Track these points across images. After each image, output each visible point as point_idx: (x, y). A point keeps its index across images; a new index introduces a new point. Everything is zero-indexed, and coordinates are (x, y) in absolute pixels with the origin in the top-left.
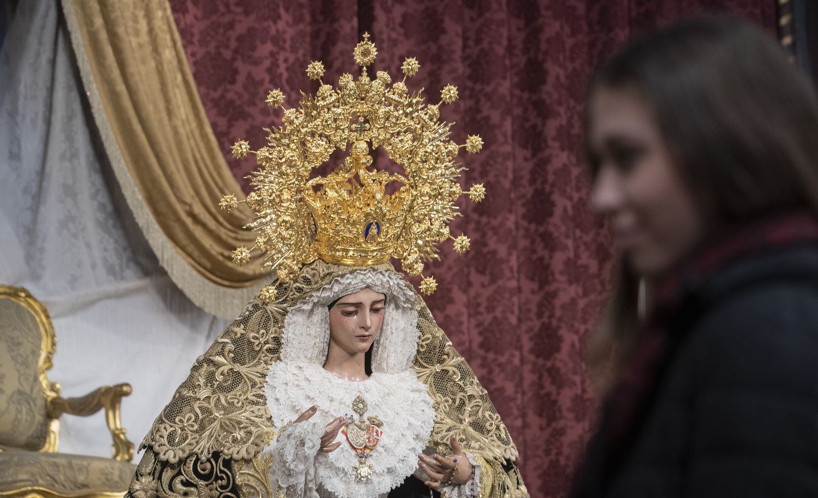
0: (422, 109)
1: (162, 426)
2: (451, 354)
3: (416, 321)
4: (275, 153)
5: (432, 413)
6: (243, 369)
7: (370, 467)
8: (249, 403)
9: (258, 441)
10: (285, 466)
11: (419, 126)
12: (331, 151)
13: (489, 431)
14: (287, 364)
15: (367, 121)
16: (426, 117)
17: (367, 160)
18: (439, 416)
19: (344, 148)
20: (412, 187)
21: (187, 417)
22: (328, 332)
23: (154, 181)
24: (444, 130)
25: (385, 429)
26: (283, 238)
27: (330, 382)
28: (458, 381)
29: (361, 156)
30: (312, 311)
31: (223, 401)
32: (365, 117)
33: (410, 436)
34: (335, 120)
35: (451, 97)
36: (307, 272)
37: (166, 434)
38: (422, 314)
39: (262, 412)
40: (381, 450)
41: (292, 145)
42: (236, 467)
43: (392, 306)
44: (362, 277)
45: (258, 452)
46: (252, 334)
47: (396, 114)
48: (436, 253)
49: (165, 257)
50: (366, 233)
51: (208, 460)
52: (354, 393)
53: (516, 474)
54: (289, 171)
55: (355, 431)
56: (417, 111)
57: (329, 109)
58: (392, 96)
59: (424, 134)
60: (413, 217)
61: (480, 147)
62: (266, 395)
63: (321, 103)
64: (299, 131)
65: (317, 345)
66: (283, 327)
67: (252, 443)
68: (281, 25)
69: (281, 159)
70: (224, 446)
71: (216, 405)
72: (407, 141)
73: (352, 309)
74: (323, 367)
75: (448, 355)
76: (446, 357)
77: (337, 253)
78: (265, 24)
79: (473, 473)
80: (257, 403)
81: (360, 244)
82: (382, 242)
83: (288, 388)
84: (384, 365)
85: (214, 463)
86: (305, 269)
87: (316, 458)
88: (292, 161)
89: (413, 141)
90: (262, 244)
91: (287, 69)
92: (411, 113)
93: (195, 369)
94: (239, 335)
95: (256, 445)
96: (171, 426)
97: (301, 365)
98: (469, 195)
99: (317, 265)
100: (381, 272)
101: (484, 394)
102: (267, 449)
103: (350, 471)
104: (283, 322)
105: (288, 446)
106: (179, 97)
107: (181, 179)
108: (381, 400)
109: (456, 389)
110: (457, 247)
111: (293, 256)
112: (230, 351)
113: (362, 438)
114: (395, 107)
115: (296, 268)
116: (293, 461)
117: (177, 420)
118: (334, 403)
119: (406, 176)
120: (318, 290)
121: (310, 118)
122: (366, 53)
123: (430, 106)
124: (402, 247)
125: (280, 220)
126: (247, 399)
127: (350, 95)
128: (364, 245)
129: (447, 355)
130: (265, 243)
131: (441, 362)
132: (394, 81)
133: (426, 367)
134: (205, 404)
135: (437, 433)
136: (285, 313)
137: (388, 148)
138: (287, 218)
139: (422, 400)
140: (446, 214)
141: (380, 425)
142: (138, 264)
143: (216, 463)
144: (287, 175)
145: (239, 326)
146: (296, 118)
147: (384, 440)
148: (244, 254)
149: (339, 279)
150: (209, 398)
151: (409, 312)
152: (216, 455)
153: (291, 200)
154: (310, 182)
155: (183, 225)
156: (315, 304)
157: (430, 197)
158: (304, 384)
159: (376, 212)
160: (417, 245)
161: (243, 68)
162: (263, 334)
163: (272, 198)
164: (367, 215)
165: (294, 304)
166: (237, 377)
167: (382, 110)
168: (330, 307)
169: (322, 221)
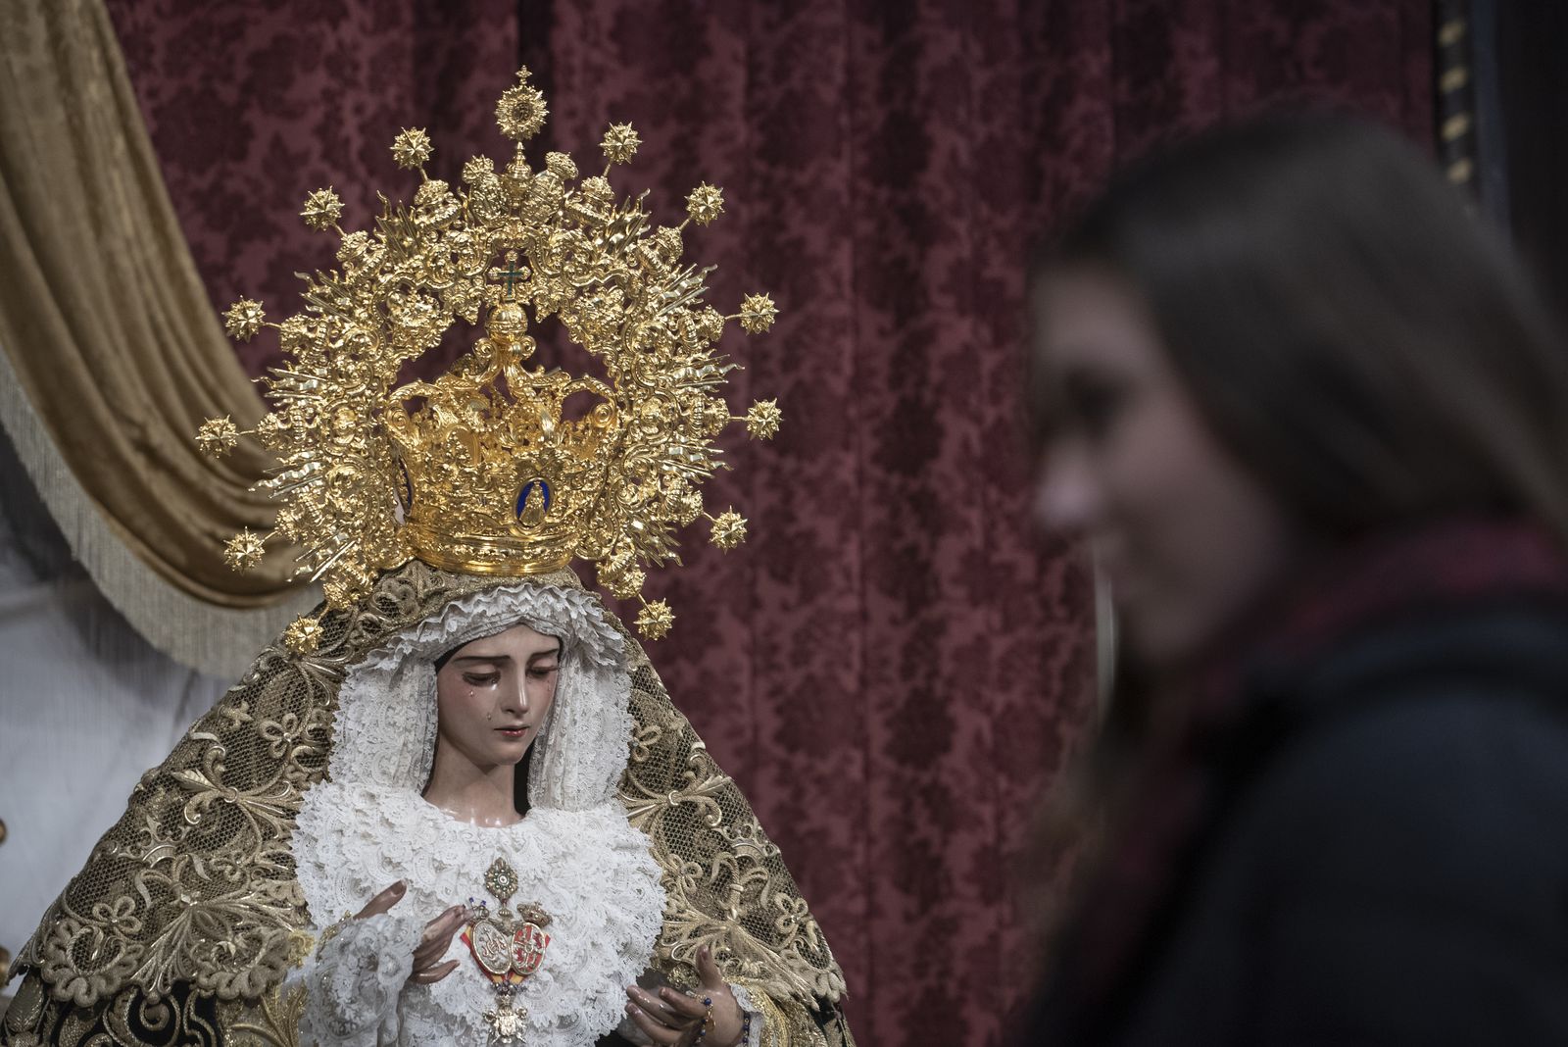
0: (644, 236)
1: (62, 925)
2: (704, 769)
3: (627, 695)
4: (322, 329)
5: (658, 897)
6: (245, 799)
7: (521, 1015)
8: (258, 873)
9: (275, 958)
10: (333, 1013)
11: (638, 273)
12: (445, 324)
13: (782, 937)
14: (342, 787)
15: (523, 261)
16: (653, 255)
17: (522, 345)
18: (674, 903)
19: (472, 318)
20: (622, 405)
21: (119, 903)
22: (434, 719)
23: (63, 373)
24: (692, 282)
25: (556, 930)
26: (338, 514)
27: (437, 828)
28: (717, 827)
29: (511, 337)
30: (398, 674)
31: (200, 869)
32: (521, 252)
33: (610, 948)
34: (455, 258)
35: (708, 210)
36: (390, 589)
37: (70, 941)
38: (639, 681)
39: (286, 894)
40: (546, 976)
41: (358, 312)
42: (224, 1014)
43: (576, 663)
44: (509, 600)
45: (275, 983)
46: (267, 723)
47: (587, 245)
48: (671, 548)
49: (86, 540)
50: (520, 504)
51: (164, 1000)
52: (489, 852)
53: (840, 1030)
54: (351, 368)
55: (490, 935)
56: (634, 240)
57: (441, 234)
58: (578, 207)
59: (650, 290)
60: (622, 470)
61: (771, 319)
62: (296, 856)
63: (424, 220)
64: (374, 281)
65: (410, 746)
66: (335, 707)
67: (262, 963)
68: (348, 31)
69: (333, 341)
70: (200, 969)
71: (183, 878)
72: (612, 305)
73: (485, 669)
74: (423, 795)
75: (696, 769)
76: (691, 774)
77: (457, 548)
78: (313, 29)
79: (746, 1029)
80: (275, 875)
81: (505, 529)
82: (553, 525)
83: (344, 840)
84: (557, 792)
85: (175, 1005)
86: (385, 582)
87: (402, 996)
88: (358, 346)
89: (625, 306)
90: (290, 526)
91: (362, 129)
92: (621, 244)
93: (138, 798)
94: (237, 724)
95: (271, 967)
96: (83, 925)
97: (375, 790)
98: (747, 423)
99: (411, 573)
100: (551, 591)
101: (772, 854)
102: (293, 975)
103: (478, 1022)
104: (335, 696)
105: (342, 969)
106: (120, 187)
107: (121, 369)
108: (547, 868)
109: (711, 844)
110: (719, 536)
111: (360, 553)
112: (217, 760)
113: (506, 950)
114: (587, 230)
115: (365, 579)
116: (352, 1002)
117: (96, 910)
118: (444, 875)
119: (610, 383)
120: (413, 627)
121: (398, 252)
122: (522, 112)
123: (662, 230)
124: (598, 536)
125: (332, 474)
126: (253, 864)
127: (486, 204)
128: (514, 532)
129: (693, 770)
130: (296, 524)
131: (681, 784)
132: (585, 174)
133: (648, 797)
134: (160, 877)
135: (670, 941)
136: (339, 676)
137: (570, 320)
138: (347, 471)
139: (639, 869)
140: (695, 464)
141: (544, 922)
142: (24, 552)
143: (182, 1007)
144: (348, 376)
145: (237, 704)
146: (369, 251)
147: (554, 955)
148: (250, 548)
149: (459, 604)
150: (168, 861)
151: (612, 676)
152: (182, 988)
153: (355, 432)
154: (399, 392)
155: (126, 469)
156: (406, 659)
157: (660, 427)
158: (380, 832)
159: (541, 461)
160: (632, 532)
161: (263, 125)
162: (291, 722)
163: (313, 426)
164: (522, 466)
165: (361, 658)
166: (231, 817)
167: (558, 237)
168: (439, 665)
169: (423, 478)
